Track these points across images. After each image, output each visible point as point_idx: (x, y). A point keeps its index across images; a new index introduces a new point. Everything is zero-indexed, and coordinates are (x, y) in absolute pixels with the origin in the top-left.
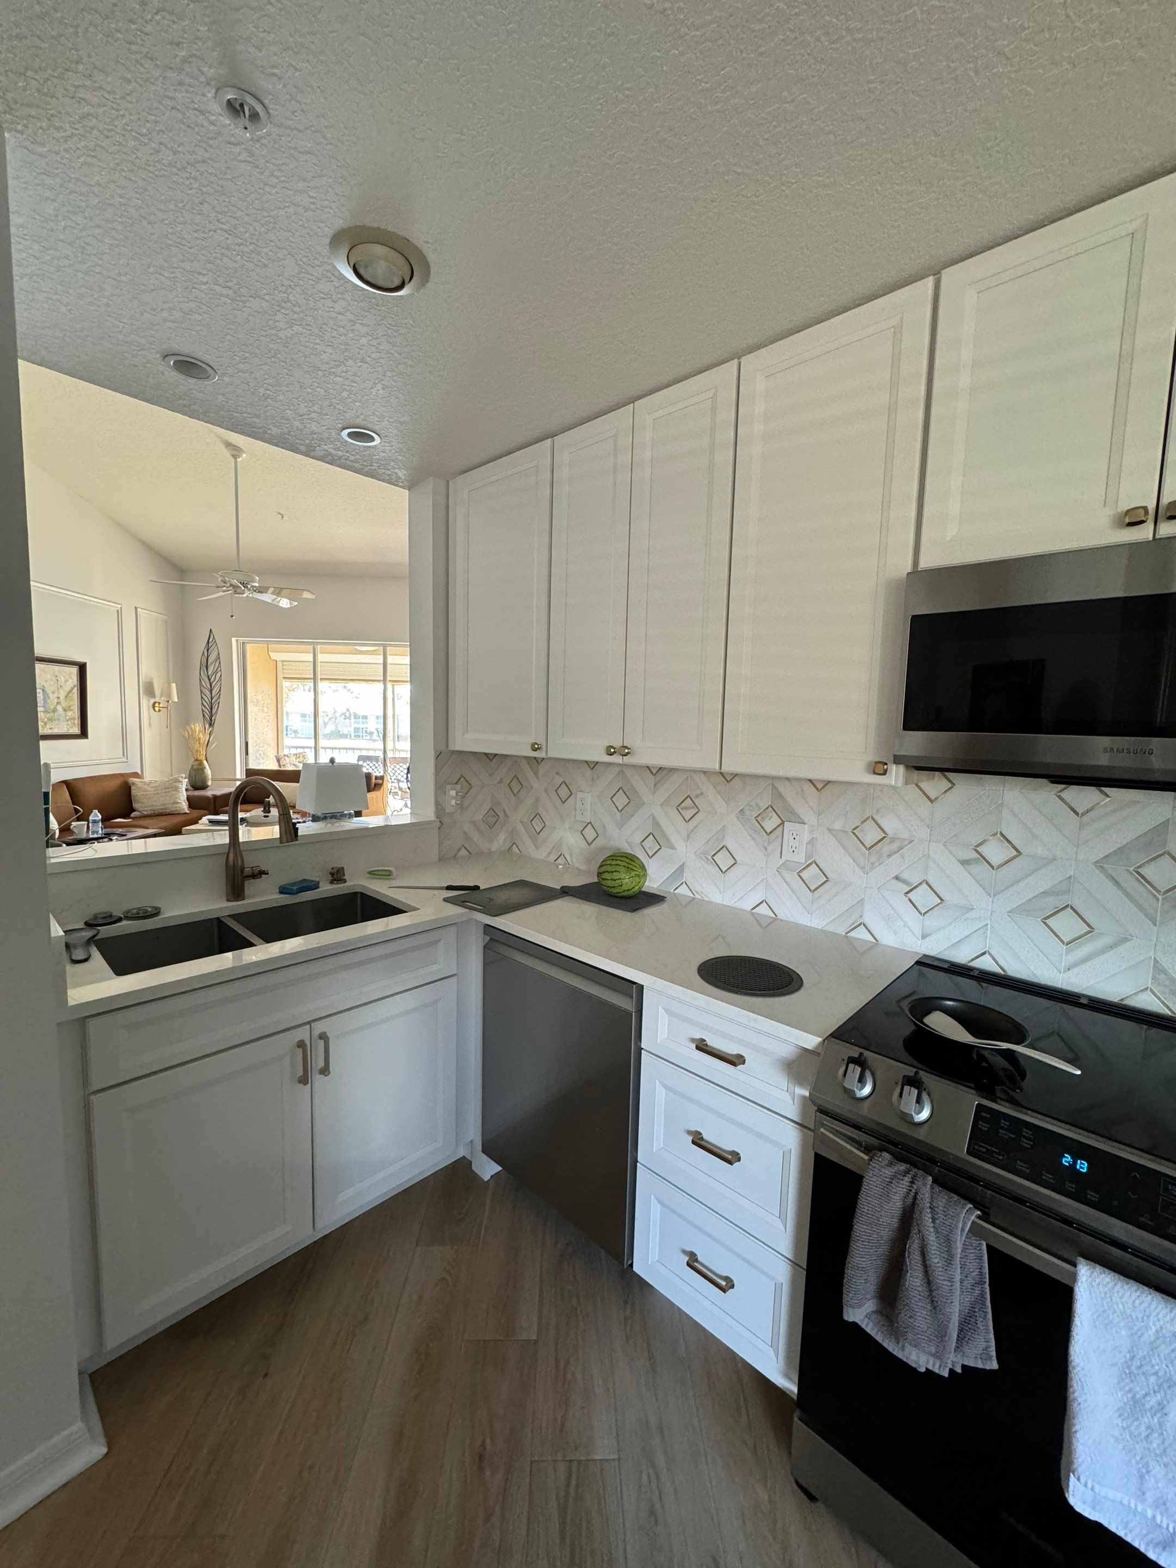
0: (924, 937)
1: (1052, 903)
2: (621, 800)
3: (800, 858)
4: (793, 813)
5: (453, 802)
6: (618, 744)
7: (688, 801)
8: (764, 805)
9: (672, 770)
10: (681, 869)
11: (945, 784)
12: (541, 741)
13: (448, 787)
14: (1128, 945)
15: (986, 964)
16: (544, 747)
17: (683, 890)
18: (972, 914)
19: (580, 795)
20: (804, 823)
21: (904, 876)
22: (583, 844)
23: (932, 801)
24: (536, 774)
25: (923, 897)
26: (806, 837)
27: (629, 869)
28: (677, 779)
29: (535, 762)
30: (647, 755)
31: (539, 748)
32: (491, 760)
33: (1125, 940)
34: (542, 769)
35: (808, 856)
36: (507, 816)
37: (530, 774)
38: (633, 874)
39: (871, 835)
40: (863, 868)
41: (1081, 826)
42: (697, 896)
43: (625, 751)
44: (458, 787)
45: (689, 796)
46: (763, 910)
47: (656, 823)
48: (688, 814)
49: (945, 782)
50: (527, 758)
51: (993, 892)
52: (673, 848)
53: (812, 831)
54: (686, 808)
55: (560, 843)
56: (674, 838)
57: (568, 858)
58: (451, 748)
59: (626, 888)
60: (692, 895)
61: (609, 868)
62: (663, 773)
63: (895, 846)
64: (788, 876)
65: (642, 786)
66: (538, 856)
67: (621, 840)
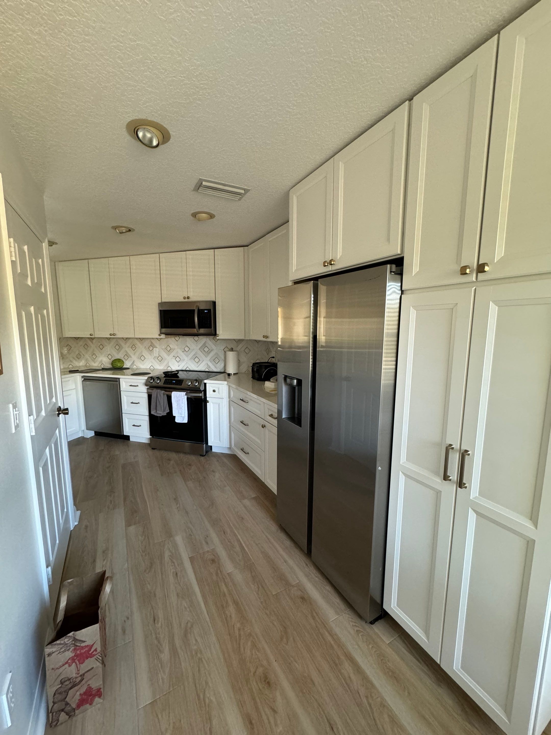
0: (179, 366)
1: (194, 357)
2: (117, 347)
3: (157, 355)
4: (155, 346)
5: (66, 352)
6: (113, 333)
7: (134, 346)
8: (149, 345)
9: (130, 338)
10: (134, 362)
11: (178, 338)
12: (93, 333)
13: (64, 348)
14: (204, 362)
15: (188, 369)
16: (94, 335)
17: (135, 367)
18: (185, 361)
19: (106, 347)
20: (157, 348)
21: (174, 356)
22: (108, 360)
23: (177, 341)
24: (92, 343)
25: (178, 359)
26: (158, 351)
27: (119, 362)
28: (131, 340)
29: (92, 339)
30: (119, 335)
31: (92, 335)
32: (77, 340)
33: (203, 361)
34: (94, 341)
35: (159, 354)
36: (84, 355)
37: (90, 342)
38: (120, 363)
39: (169, 349)
40: (168, 355)
41: (197, 343)
42: (138, 367)
43: (114, 335)
44: (67, 347)
45: (134, 344)
46: (152, 367)
47: (126, 352)
48: (134, 349)
49: (178, 337)
50: (88, 338)
51: (187, 356)
52: (131, 357)
53: (159, 349)
55: (101, 361)
56: (132, 355)
57: (104, 364)
58: (64, 336)
59: (118, 366)
61: (114, 362)
62: (127, 340)
63: (172, 350)
64: (155, 359)
65: (122, 343)
66: (95, 365)
67: (118, 357)
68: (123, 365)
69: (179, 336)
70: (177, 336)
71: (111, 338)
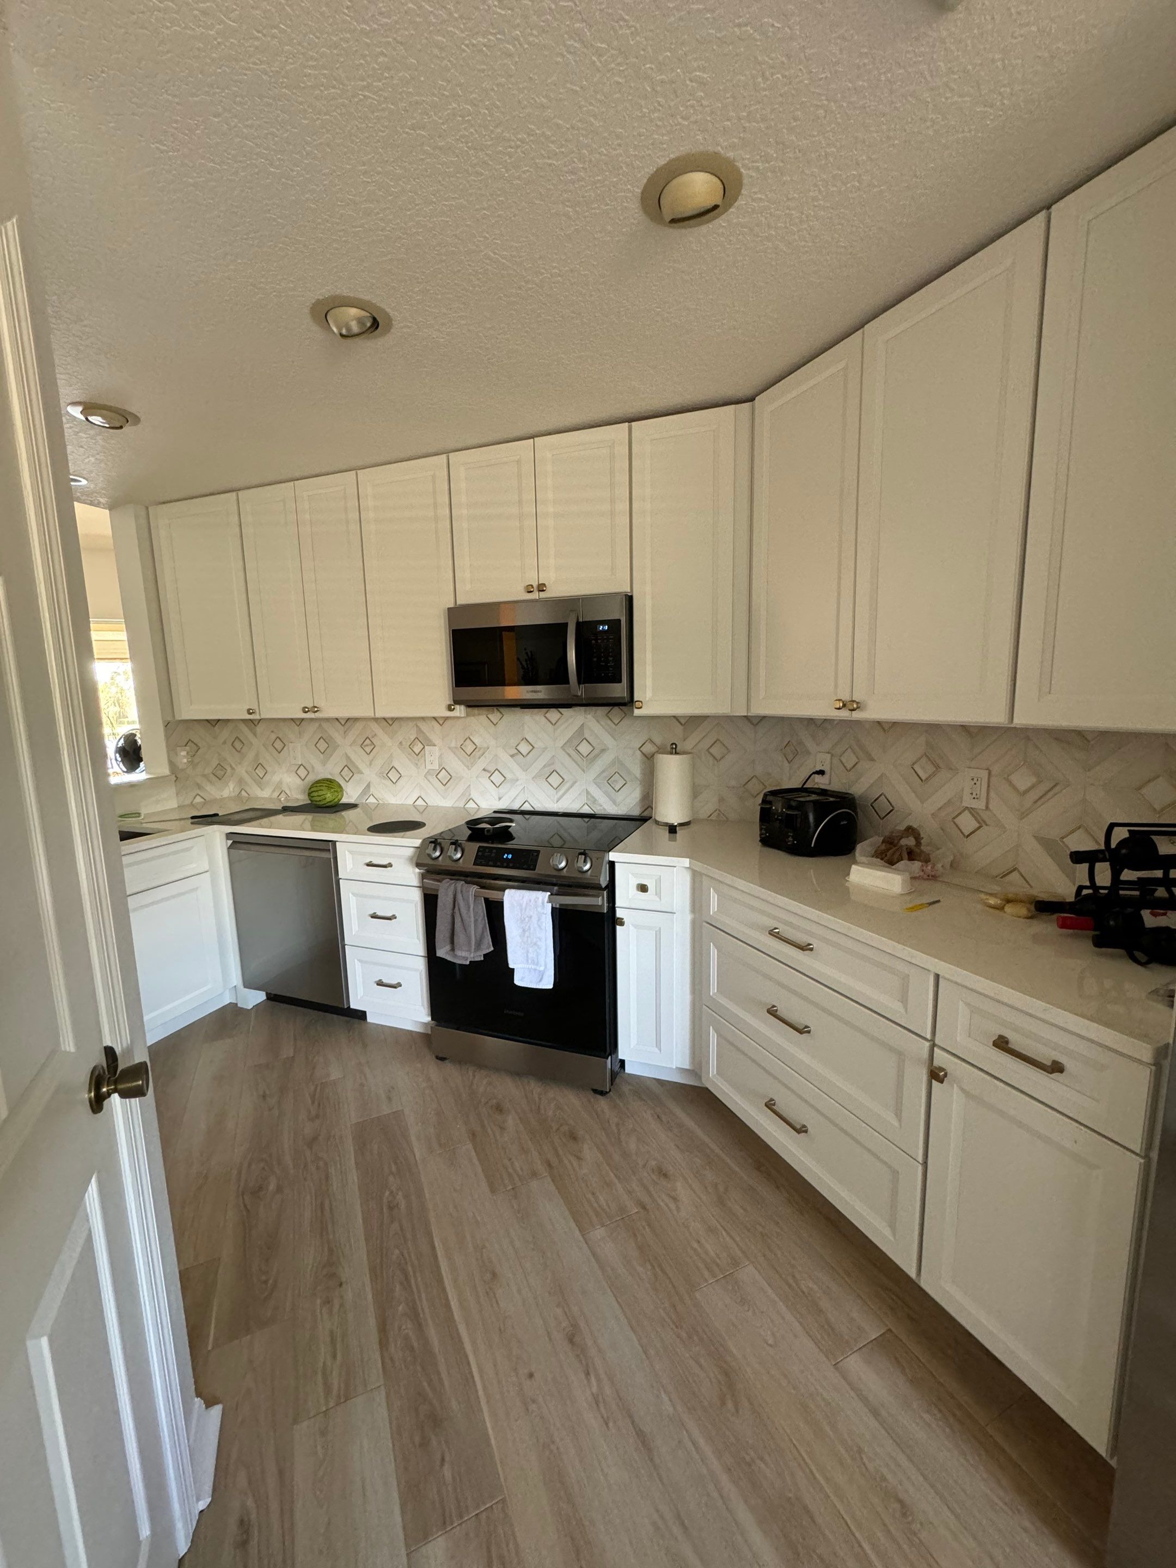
0: (500, 799)
1: (548, 770)
2: (322, 746)
3: (436, 767)
4: (430, 741)
5: (185, 760)
6: (310, 705)
7: (368, 742)
8: (413, 738)
9: (356, 720)
10: (368, 786)
12: (255, 707)
13: (178, 749)
14: (577, 784)
15: (527, 807)
16: (257, 711)
17: (371, 800)
18: (518, 783)
19: (292, 745)
20: (436, 746)
21: (487, 768)
22: (299, 781)
23: (495, 725)
24: (255, 734)
25: (497, 778)
26: (438, 754)
27: (329, 788)
28: (359, 726)
29: (251, 724)
30: (329, 712)
31: (253, 713)
32: (214, 726)
33: (575, 782)
34: (259, 729)
35: (440, 766)
36: (233, 769)
37: (248, 733)
38: (332, 790)
39: (470, 748)
40: (468, 767)
42: (381, 802)
43: (315, 709)
44: (187, 748)
45: (367, 738)
46: (420, 802)
47: (348, 758)
48: (368, 749)
49: (499, 714)
50: (243, 721)
51: (525, 769)
52: (360, 772)
53: (440, 749)
54: (367, 745)
55: (280, 782)
56: (362, 766)
57: (288, 792)
58: (178, 718)
59: (328, 800)
60: (376, 802)
61: (315, 788)
62: (349, 723)
63: (481, 752)
64: (431, 780)
65: (335, 733)
66: (264, 796)
67: (323, 771)
68: (339, 797)
69: (502, 710)
70: (495, 708)
71: (303, 719)
